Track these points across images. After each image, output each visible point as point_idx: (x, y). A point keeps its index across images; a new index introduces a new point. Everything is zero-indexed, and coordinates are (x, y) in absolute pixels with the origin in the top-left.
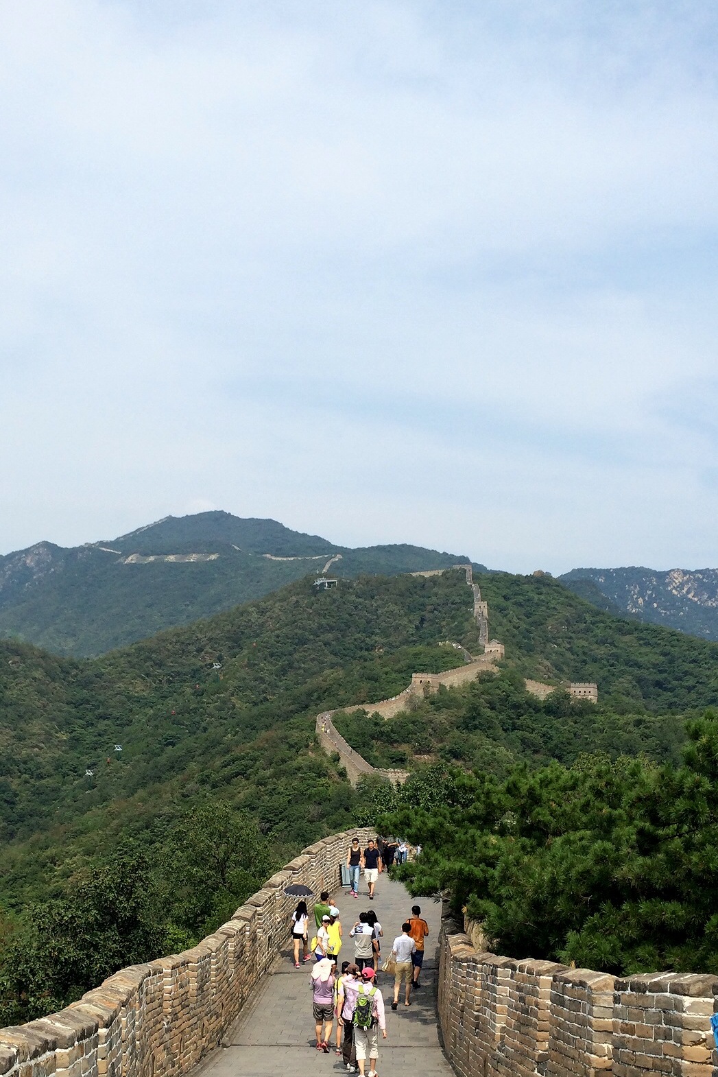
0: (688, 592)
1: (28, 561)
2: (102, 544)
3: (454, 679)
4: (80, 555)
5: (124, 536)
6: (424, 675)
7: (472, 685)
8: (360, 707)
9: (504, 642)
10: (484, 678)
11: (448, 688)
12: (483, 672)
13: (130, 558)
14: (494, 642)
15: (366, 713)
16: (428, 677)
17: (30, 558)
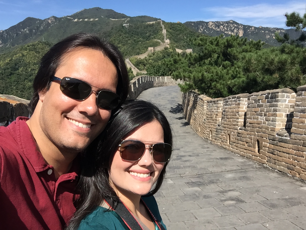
0: (213, 27)
2: (68, 16)
4: (62, 19)
5: (74, 14)
7: (163, 50)
9: (170, 39)
11: (157, 51)
13: (76, 20)
14: (168, 40)
15: (137, 58)
17: (50, 20)
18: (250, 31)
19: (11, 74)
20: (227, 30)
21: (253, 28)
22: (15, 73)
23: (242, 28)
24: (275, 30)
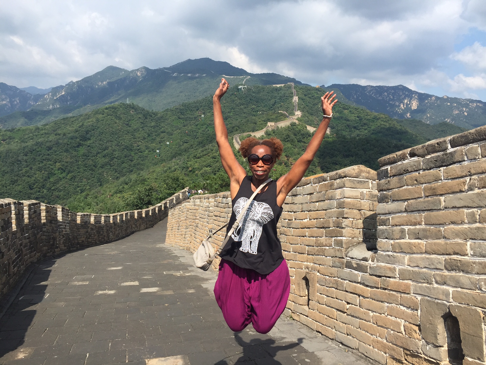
0: (372, 94)
1: (138, 74)
2: (165, 68)
3: (283, 124)
4: (157, 72)
5: (173, 66)
6: (272, 123)
7: (288, 127)
8: (249, 133)
9: (302, 111)
10: (293, 124)
11: (280, 128)
12: (292, 122)
13: (175, 74)
14: (299, 111)
15: (251, 135)
16: (273, 124)
17: (139, 72)
18: (428, 102)
19: (79, 145)
20: (393, 100)
21: (433, 98)
22: (85, 145)
23: (416, 97)
24: (468, 102)
